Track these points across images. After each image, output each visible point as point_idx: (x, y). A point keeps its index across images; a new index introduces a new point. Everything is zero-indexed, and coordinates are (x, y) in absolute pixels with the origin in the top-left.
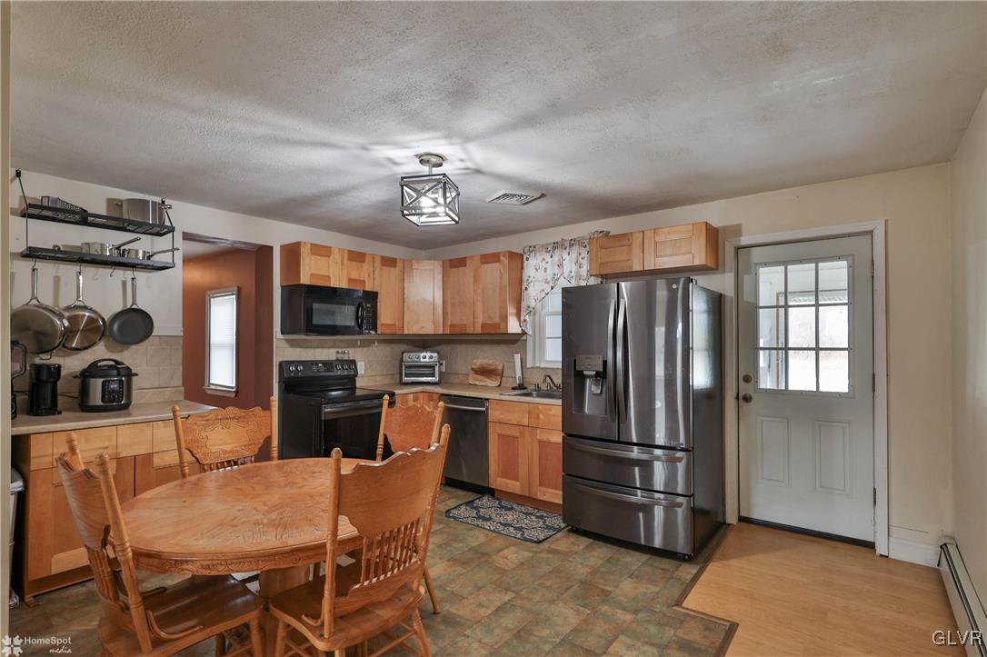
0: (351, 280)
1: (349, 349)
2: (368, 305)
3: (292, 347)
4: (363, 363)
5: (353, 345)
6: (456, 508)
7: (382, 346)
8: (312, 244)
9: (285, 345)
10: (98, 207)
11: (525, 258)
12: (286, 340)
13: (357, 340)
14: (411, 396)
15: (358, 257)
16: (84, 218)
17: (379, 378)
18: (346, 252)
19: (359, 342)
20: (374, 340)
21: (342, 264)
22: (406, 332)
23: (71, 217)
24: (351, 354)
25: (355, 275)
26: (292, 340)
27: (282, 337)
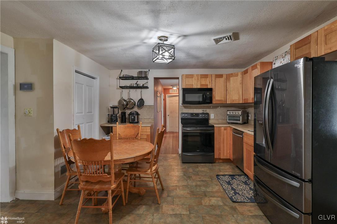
0: (201, 85)
1: (207, 110)
2: (208, 93)
3: (185, 108)
4: (213, 114)
5: (209, 108)
6: (223, 175)
7: (222, 109)
8: (186, 75)
9: (183, 107)
10: (135, 75)
11: (273, 64)
12: (184, 106)
13: (211, 106)
14: (223, 128)
15: (205, 76)
16: (132, 78)
17: (220, 120)
18: (199, 75)
19: (211, 107)
20: (219, 106)
21: (198, 79)
22: (227, 103)
23: (130, 78)
24: (208, 111)
25: (203, 83)
26: (185, 106)
27: (182, 105)
